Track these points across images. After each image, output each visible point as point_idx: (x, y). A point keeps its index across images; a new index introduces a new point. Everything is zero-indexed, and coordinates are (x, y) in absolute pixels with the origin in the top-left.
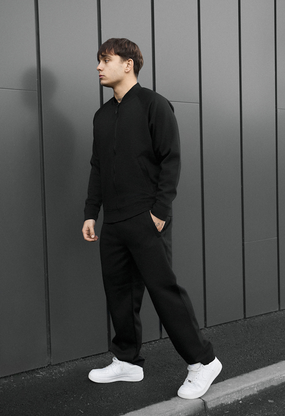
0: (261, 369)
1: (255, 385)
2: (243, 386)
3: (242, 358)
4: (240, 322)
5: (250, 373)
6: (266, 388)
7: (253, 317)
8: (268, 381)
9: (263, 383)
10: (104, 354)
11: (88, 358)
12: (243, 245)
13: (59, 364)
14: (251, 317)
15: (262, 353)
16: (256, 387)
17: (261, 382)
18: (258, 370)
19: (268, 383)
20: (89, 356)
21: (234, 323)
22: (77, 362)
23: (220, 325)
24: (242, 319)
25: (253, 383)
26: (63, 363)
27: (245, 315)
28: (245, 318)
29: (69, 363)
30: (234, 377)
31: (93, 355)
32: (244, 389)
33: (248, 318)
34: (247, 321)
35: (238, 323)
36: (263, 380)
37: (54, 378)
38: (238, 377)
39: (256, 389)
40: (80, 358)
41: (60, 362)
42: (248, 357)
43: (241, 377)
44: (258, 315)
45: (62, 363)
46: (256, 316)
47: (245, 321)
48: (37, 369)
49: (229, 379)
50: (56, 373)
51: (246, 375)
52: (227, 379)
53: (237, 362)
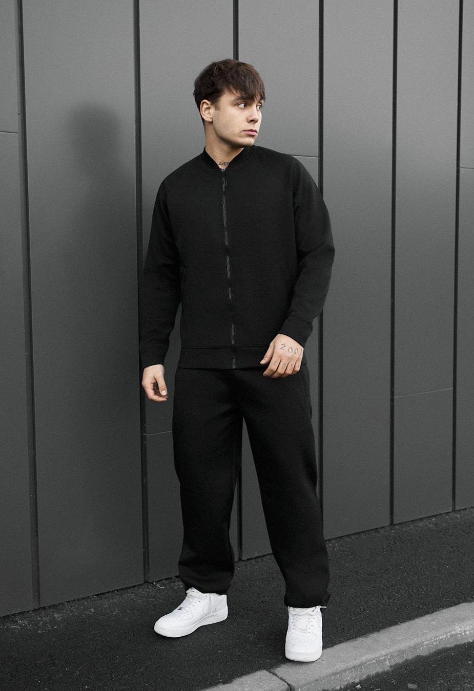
0: (402, 624)
1: (386, 655)
2: (364, 659)
3: (373, 601)
4: (382, 532)
5: (382, 632)
6: (407, 660)
7: (406, 522)
8: (410, 647)
9: (402, 652)
10: (136, 588)
11: (107, 595)
12: (392, 400)
13: (55, 606)
14: (403, 523)
15: (409, 593)
16: (389, 660)
17: (399, 651)
18: (398, 626)
19: (412, 652)
20: (108, 592)
21: (373, 533)
22: (86, 603)
23: (348, 536)
24: (387, 526)
25: (384, 652)
26: (62, 604)
27: (392, 520)
28: (392, 524)
29: (73, 604)
30: (353, 638)
31: (116, 590)
32: (366, 663)
33: (397, 524)
34: (395, 529)
35: (379, 532)
36: (404, 645)
37: (39, 632)
38: (360, 640)
39: (388, 662)
40: (92, 594)
41: (56, 603)
42: (384, 599)
43: (364, 639)
44: (416, 520)
45: (59, 604)
46: (412, 521)
47: (391, 529)
48: (14, 615)
49: (343, 642)
50: (45, 624)
51: (374, 636)
52: (341, 642)
53: (364, 610)
